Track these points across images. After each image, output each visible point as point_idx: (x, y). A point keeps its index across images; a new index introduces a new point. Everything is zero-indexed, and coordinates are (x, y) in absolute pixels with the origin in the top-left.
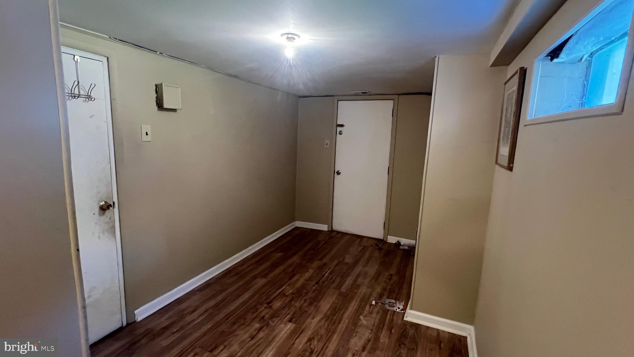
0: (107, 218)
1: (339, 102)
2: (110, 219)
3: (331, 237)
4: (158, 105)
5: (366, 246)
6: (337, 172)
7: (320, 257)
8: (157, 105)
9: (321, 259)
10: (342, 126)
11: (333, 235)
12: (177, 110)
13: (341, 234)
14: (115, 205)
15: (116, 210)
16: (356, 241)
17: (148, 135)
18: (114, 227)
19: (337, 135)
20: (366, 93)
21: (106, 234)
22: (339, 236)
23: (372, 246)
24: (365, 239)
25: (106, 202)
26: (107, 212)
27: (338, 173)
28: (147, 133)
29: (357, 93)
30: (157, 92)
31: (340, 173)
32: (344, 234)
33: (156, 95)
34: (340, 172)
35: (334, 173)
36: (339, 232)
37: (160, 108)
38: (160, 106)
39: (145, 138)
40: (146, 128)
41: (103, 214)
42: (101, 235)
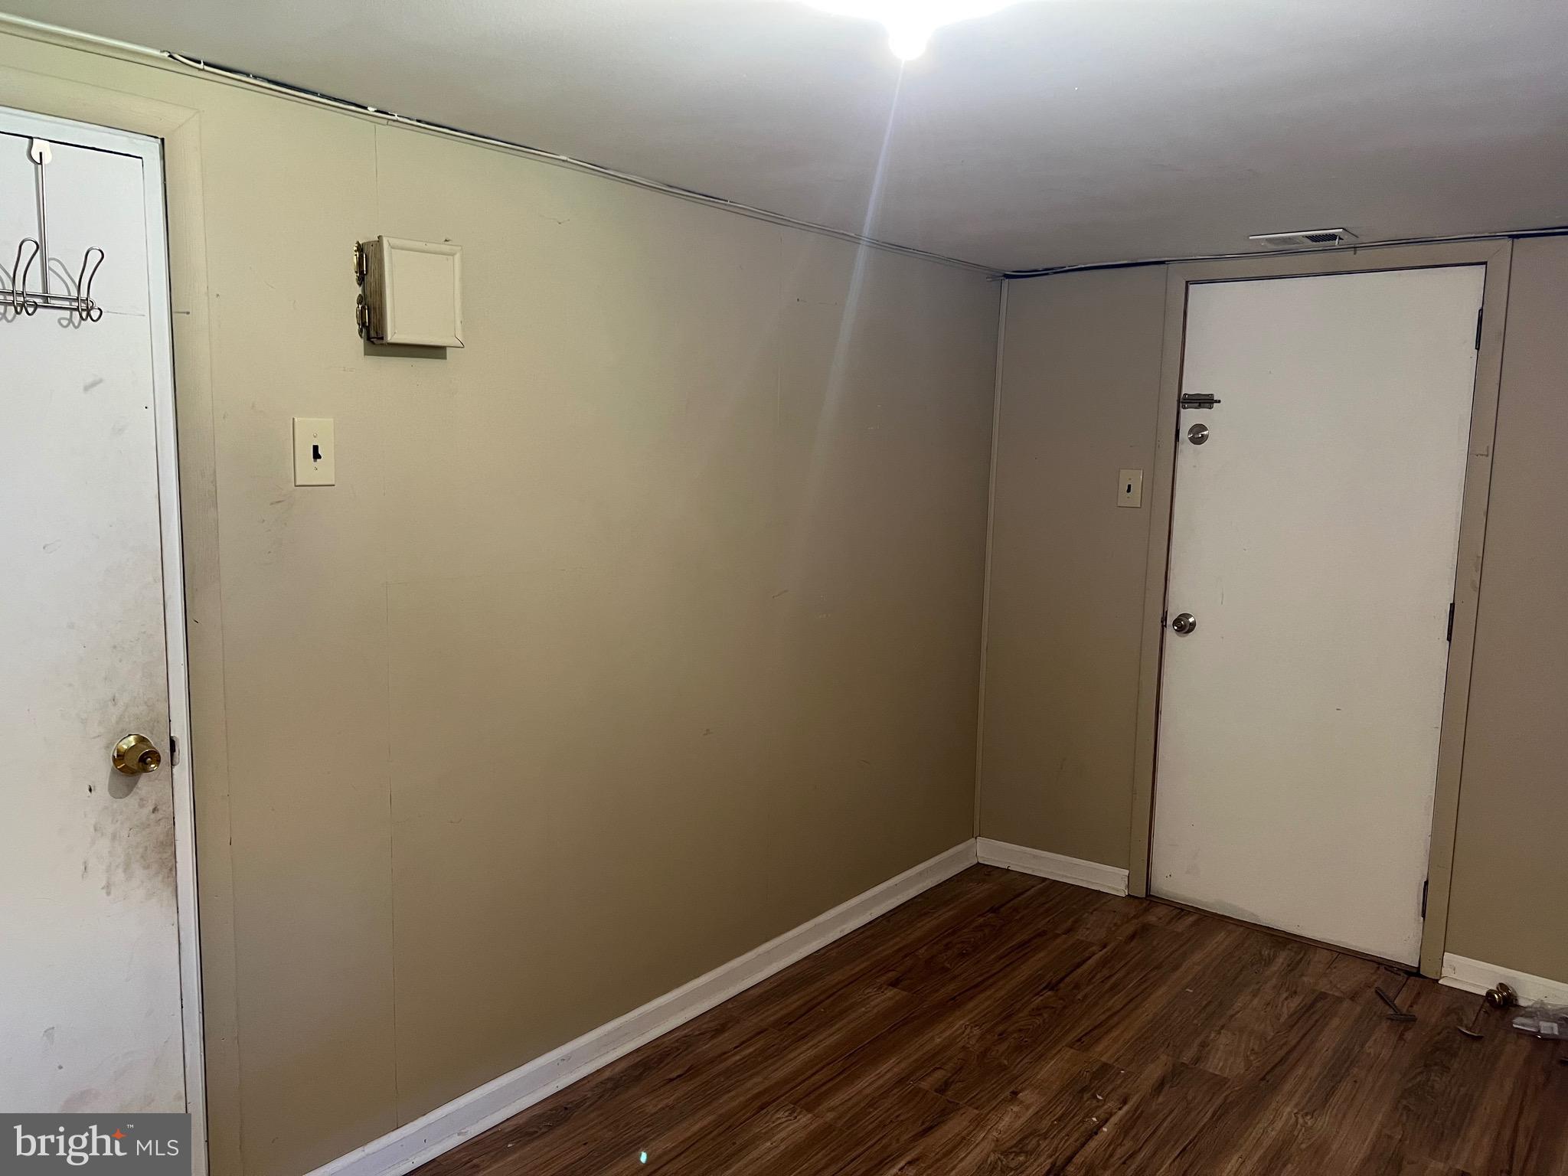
0: (142, 806)
1: (1191, 287)
2: (155, 810)
3: (1143, 931)
4: (368, 329)
5: (1323, 996)
6: (1175, 623)
7: (1078, 1031)
8: (361, 331)
9: (1083, 1043)
10: (1206, 401)
11: (1152, 919)
12: (448, 350)
13: (1191, 919)
14: (176, 753)
15: (182, 773)
16: (1270, 961)
17: (320, 457)
18: (169, 842)
19: (1181, 447)
20: (1333, 237)
21: (139, 872)
22: (1181, 926)
23: (1353, 997)
24: (1320, 957)
25: (141, 740)
26: (144, 780)
27: (1184, 626)
28: (316, 448)
29: (1285, 240)
30: (361, 279)
31: (1193, 625)
32: (1208, 921)
33: (359, 290)
34: (1191, 620)
35: (1164, 626)
36: (1182, 910)
37: (373, 342)
38: (373, 334)
39: (308, 471)
40: (315, 428)
41: (130, 788)
42: (120, 875)
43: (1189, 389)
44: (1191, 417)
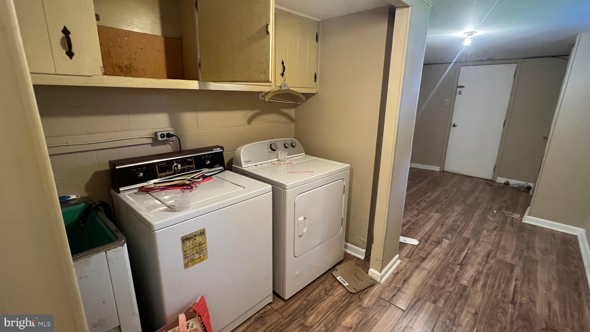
1: (461, 67)
6: (453, 125)
10: (462, 87)
11: (445, 174)
19: (456, 95)
20: (491, 59)
23: (483, 183)
24: (475, 179)
29: (482, 59)
31: (456, 125)
32: (455, 174)
43: (459, 85)
44: (459, 90)
